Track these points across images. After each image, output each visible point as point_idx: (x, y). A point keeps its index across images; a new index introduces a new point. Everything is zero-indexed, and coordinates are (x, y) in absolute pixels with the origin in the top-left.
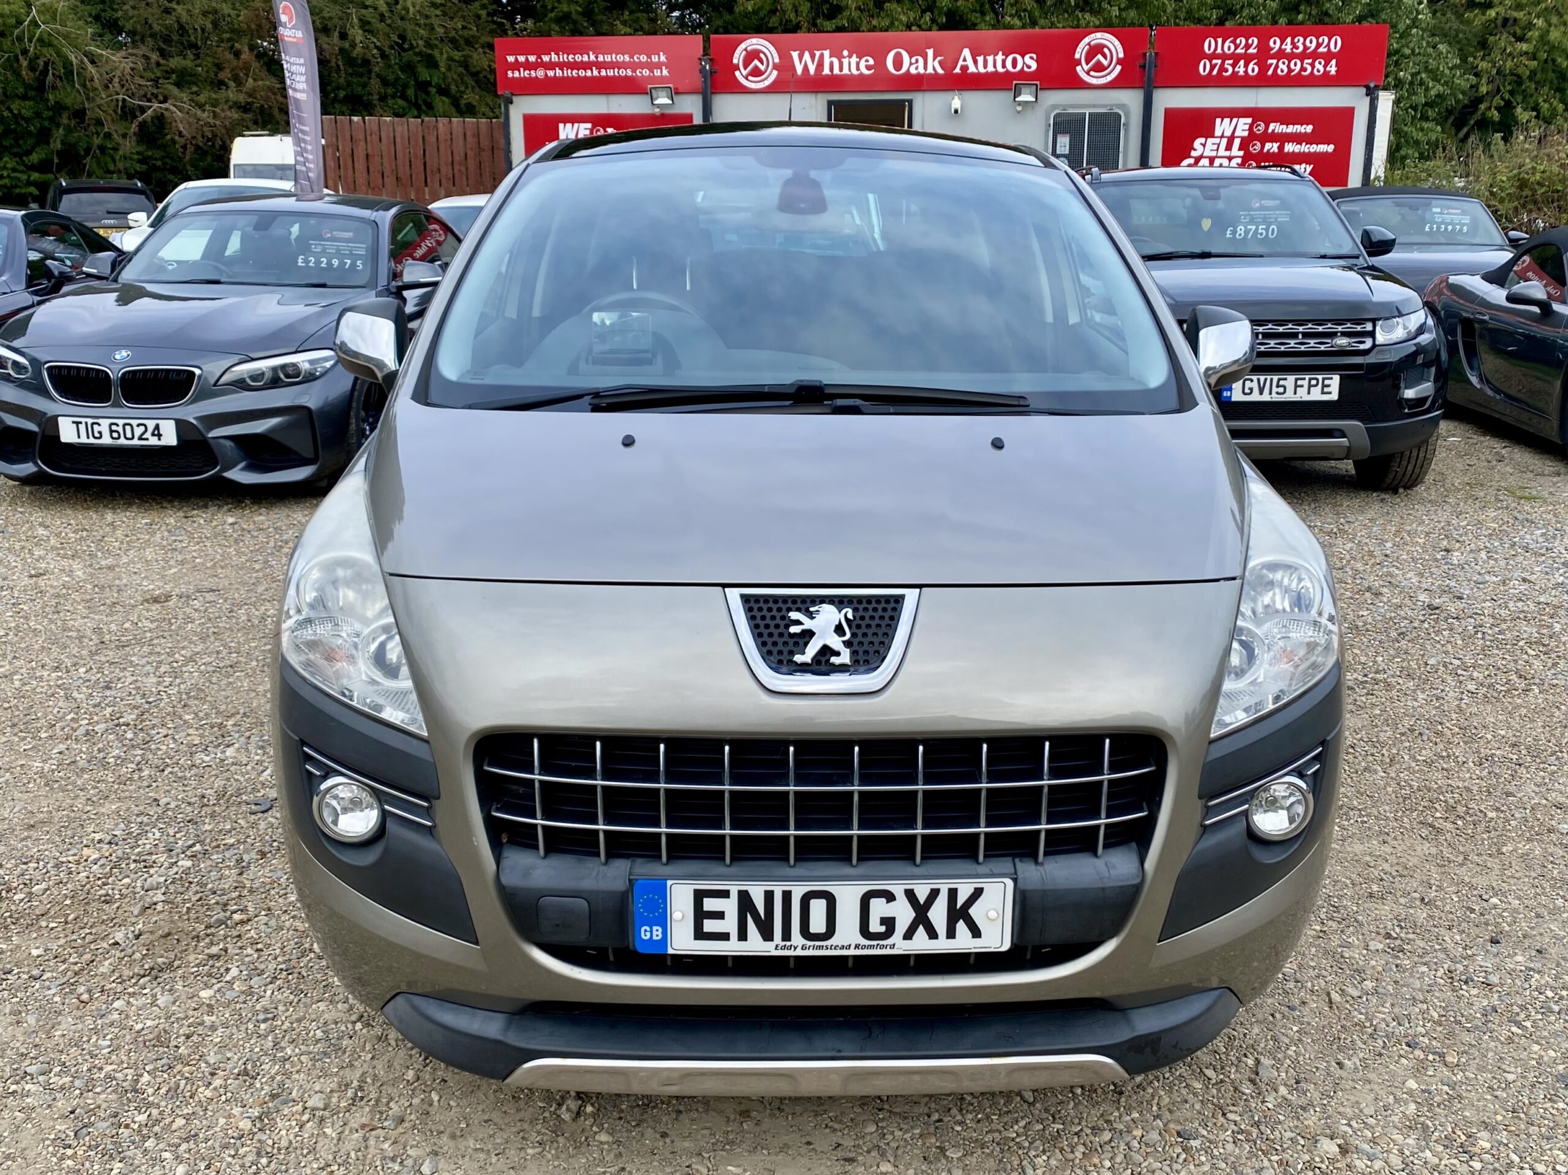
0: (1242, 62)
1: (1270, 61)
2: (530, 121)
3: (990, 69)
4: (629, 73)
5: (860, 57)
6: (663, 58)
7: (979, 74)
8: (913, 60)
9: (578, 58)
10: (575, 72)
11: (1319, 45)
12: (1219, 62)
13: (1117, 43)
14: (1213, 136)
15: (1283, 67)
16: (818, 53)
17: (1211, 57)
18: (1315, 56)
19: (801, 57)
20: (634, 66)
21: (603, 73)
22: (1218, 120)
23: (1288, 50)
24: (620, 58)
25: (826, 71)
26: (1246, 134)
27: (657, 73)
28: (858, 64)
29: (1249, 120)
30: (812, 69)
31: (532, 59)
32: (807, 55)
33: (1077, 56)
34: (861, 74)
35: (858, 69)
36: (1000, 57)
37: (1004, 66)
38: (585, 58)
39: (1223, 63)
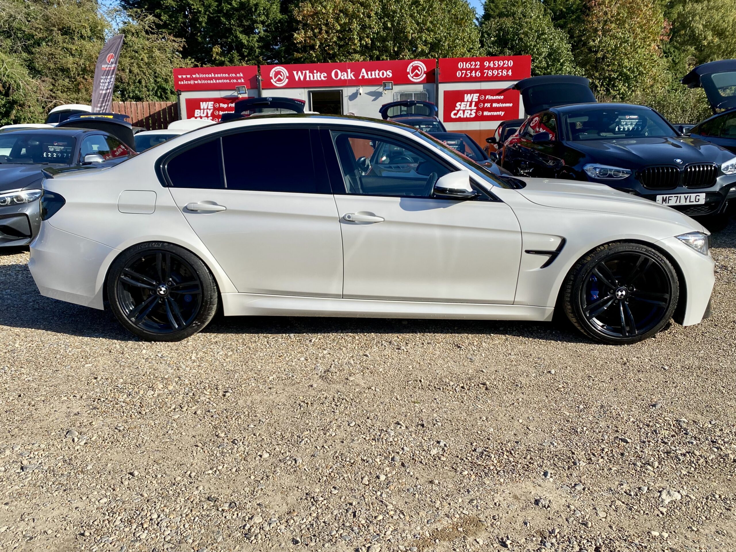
0: (474, 72)
1: (485, 71)
2: (188, 101)
3: (373, 76)
4: (228, 81)
5: (321, 73)
6: (242, 75)
7: (369, 79)
8: (343, 74)
9: (207, 76)
10: (206, 81)
11: (504, 64)
12: (465, 71)
13: (423, 65)
14: (464, 101)
15: (490, 73)
16: (304, 72)
17: (461, 70)
18: (503, 68)
19: (297, 74)
20: (230, 78)
21: (218, 81)
22: (466, 95)
23: (492, 66)
24: (224, 75)
25: (308, 79)
26: (477, 100)
27: (239, 81)
28: (320, 76)
29: (478, 95)
30: (302, 78)
31: (188, 76)
32: (300, 73)
33: (408, 71)
34: (322, 80)
35: (320, 78)
36: (377, 72)
37: (379, 75)
38: (210, 76)
39: (466, 72)
